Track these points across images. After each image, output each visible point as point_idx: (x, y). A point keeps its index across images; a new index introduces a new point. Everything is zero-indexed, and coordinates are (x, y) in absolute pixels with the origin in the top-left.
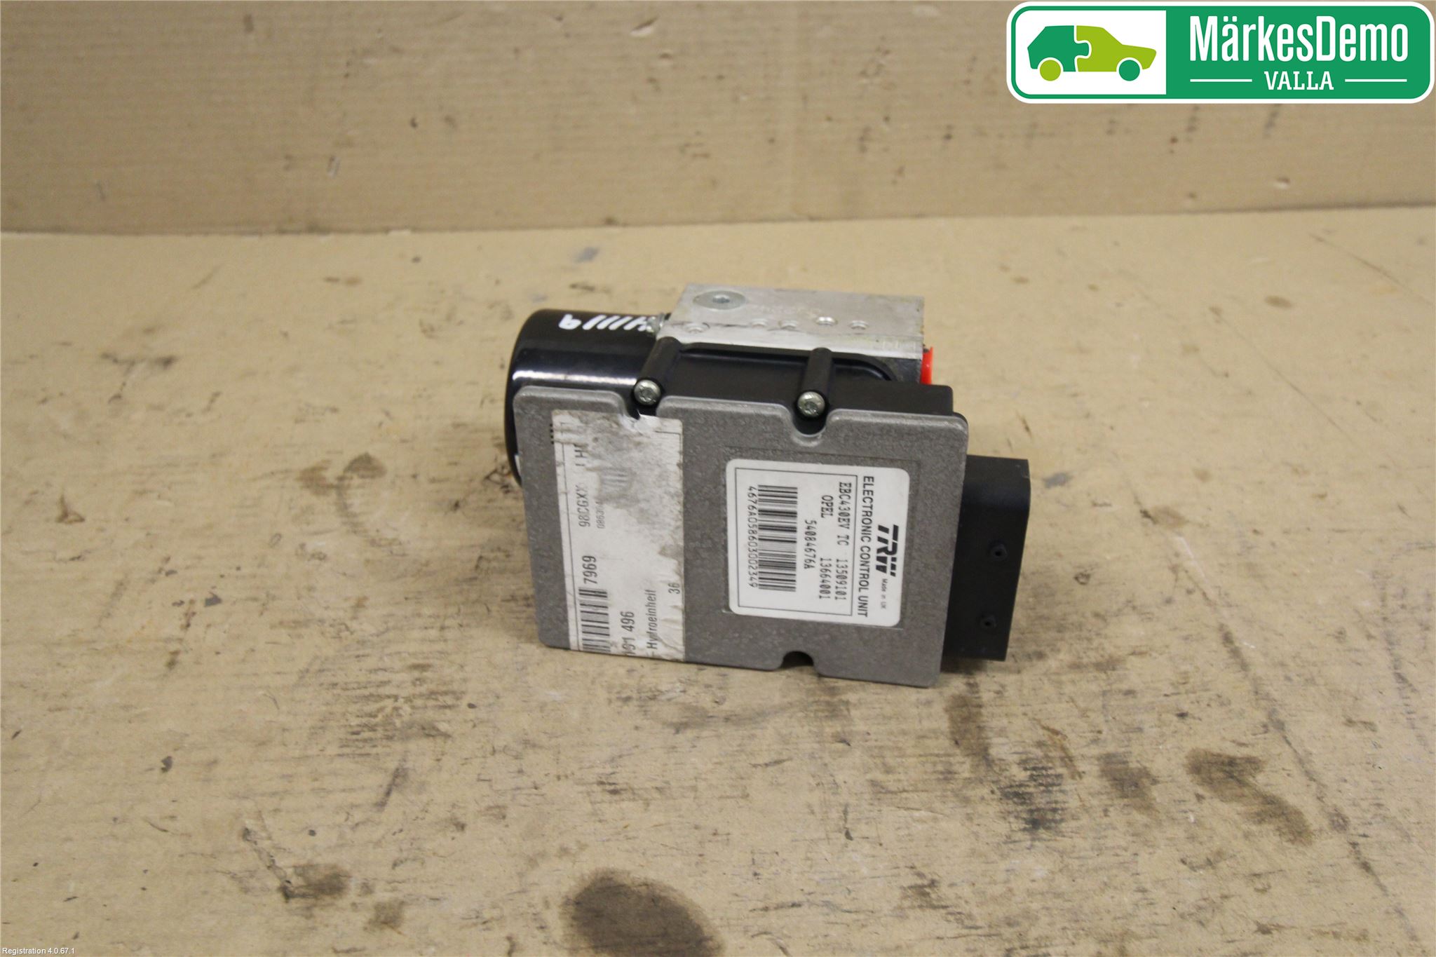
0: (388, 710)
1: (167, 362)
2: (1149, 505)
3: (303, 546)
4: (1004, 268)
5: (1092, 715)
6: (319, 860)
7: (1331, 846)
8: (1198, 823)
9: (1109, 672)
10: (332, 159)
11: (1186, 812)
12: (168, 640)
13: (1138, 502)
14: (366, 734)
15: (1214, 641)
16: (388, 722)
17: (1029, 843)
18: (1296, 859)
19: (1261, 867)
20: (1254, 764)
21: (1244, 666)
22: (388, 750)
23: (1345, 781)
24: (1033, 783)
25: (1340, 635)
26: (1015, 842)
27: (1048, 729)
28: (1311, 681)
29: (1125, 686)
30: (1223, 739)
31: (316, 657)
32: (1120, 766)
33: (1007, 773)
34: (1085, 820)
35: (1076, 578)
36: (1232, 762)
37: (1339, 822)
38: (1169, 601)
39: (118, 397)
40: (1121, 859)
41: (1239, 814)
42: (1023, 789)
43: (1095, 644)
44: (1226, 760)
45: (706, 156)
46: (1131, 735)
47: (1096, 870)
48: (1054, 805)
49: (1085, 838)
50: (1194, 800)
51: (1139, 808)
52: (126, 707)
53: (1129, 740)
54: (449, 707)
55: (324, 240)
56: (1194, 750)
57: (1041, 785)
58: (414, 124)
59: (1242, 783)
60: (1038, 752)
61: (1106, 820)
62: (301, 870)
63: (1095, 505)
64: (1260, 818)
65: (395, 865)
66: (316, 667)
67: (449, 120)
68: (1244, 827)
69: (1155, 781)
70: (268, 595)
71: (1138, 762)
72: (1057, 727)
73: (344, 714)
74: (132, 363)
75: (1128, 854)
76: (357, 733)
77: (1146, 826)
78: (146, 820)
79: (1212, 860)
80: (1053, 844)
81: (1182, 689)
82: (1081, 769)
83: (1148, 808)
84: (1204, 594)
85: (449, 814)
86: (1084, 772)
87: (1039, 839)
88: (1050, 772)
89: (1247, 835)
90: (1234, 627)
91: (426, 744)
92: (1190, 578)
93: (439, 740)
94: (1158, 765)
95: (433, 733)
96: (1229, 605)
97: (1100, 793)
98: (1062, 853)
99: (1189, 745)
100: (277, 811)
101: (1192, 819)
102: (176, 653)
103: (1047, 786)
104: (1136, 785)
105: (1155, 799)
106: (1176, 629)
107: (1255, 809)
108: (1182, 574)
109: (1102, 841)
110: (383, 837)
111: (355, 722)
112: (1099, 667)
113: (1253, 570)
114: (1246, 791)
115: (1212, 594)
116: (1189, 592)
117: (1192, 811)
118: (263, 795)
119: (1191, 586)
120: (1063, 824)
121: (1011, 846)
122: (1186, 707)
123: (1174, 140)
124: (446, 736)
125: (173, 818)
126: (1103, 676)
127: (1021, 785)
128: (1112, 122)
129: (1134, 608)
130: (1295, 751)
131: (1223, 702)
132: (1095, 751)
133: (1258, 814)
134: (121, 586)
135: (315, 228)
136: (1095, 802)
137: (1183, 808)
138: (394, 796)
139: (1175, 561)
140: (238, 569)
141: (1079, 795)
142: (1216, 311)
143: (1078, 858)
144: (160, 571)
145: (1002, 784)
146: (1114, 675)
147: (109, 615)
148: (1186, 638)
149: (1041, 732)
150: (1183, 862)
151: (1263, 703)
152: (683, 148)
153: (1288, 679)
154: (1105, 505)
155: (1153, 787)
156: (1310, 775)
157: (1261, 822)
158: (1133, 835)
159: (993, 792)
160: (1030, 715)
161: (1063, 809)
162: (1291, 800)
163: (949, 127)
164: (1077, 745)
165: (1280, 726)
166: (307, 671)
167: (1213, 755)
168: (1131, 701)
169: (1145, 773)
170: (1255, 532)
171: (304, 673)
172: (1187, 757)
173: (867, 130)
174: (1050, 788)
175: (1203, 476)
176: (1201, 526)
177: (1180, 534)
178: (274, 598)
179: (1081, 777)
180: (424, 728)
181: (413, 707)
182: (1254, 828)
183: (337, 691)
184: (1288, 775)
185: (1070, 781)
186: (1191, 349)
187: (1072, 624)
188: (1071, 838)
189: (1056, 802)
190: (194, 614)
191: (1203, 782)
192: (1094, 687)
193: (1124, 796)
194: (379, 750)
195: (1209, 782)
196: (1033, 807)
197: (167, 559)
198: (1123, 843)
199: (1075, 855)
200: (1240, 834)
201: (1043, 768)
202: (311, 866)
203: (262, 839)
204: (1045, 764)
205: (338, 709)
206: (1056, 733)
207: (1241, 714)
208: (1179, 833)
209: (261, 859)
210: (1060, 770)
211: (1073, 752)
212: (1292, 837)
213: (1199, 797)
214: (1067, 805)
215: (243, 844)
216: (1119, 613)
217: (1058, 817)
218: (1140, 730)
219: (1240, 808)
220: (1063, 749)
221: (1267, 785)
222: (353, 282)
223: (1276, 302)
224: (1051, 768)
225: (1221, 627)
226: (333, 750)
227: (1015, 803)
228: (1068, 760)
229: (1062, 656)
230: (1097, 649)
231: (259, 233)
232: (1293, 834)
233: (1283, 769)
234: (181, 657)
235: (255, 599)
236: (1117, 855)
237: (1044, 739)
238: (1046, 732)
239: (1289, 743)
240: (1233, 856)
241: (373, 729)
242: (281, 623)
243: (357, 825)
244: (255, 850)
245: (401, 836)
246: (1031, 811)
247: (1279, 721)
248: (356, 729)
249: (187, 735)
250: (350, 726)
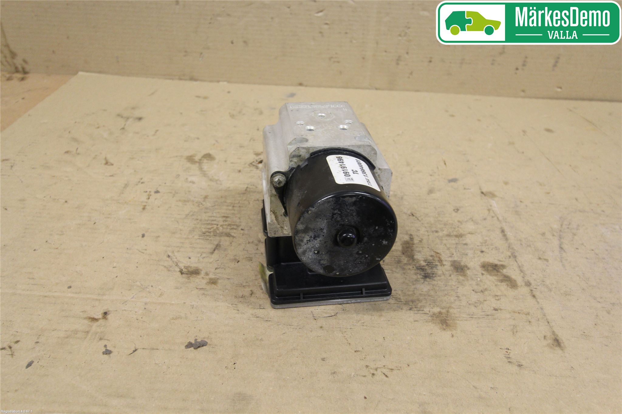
0: (215, 228)
1: (140, 119)
2: (484, 190)
3: (187, 179)
4: (447, 111)
5: (451, 249)
6: (192, 265)
7: (524, 290)
8: (481, 281)
9: (460, 238)
10: (201, 53)
11: (477, 278)
12: (142, 202)
13: (480, 189)
14: (208, 234)
15: (498, 232)
16: (214, 231)
17: (423, 282)
18: (511, 293)
19: (499, 293)
20: (503, 267)
21: (507, 239)
22: (214, 239)
23: (534, 274)
24: (427, 266)
25: (543, 234)
26: (418, 281)
27: (435, 252)
28: (529, 246)
29: (464, 242)
30: (495, 259)
31: (191, 211)
32: (457, 264)
33: (419, 263)
34: (443, 277)
35: (454, 210)
36: (496, 265)
37: (528, 284)
38: (485, 219)
39: (123, 129)
40: (453, 288)
41: (495, 279)
42: (424, 268)
43: (456, 230)
44: (494, 265)
45: (338, 62)
46: (463, 256)
47: (444, 290)
48: (433, 273)
49: (442, 282)
50: (481, 274)
51: (461, 275)
52: (130, 219)
53: (463, 257)
54: (235, 229)
55: (195, 83)
56: (484, 261)
57: (430, 267)
58: (232, 43)
59: (498, 271)
60: (431, 258)
61: (450, 278)
62: (186, 267)
63: (465, 189)
64: (502, 281)
65: (216, 269)
66: (191, 213)
67: (245, 42)
68: (496, 283)
69: (469, 269)
70: (175, 192)
71: (464, 263)
72: (439, 252)
73: (200, 228)
74: (128, 118)
75: (455, 287)
76: (205, 233)
77: (463, 280)
78: (137, 249)
79: (483, 291)
80: (431, 283)
81: (484, 244)
82: (444, 264)
83: (465, 275)
84: (498, 218)
85: (234, 258)
86: (445, 265)
87: (427, 281)
88: (433, 264)
89: (496, 285)
90: (507, 229)
91: (227, 238)
92: (494, 213)
93: (231, 238)
94: (471, 264)
95: (229, 235)
96: (506, 222)
97: (449, 271)
98: (433, 285)
99: (482, 260)
100: (178, 251)
101: (479, 279)
102: (145, 206)
103: (432, 267)
104: (462, 269)
105: (468, 273)
106: (485, 227)
107: (501, 278)
108: (491, 212)
109: (447, 283)
110: (212, 261)
111: (204, 230)
112: (456, 236)
113: (517, 213)
114: (499, 274)
115: (500, 218)
116: (493, 217)
117: (479, 278)
118: (174, 247)
119: (493, 215)
120: (435, 278)
121: (417, 282)
122: (484, 249)
123: (517, 69)
124: (234, 237)
125: (146, 250)
126: (457, 239)
127: (423, 266)
128: (494, 60)
129: (472, 220)
130: (518, 264)
131: (497, 249)
132: (450, 259)
133: (502, 280)
134: (126, 186)
135: (192, 79)
136: (447, 273)
137: (476, 276)
138: (216, 251)
139: (490, 207)
140: (165, 183)
141: (442, 271)
142: (524, 132)
143: (438, 287)
144: (139, 182)
145: (417, 266)
146: (461, 239)
147: (123, 193)
148: (488, 230)
149: (433, 253)
150: (473, 290)
151: (510, 250)
152: (330, 58)
153: (521, 244)
154: (468, 189)
155: (467, 270)
156: (522, 271)
157: (501, 282)
158: (458, 282)
159: (413, 267)
160: (430, 248)
161: (436, 274)
162: (513, 277)
163: (431, 58)
164: (444, 257)
165: (515, 257)
166: (188, 215)
167: (490, 263)
168: (465, 246)
169: (466, 266)
170: (521, 202)
171: (187, 215)
172: (481, 263)
173: (399, 57)
174: (433, 268)
175: (506, 183)
176: (502, 198)
177: (494, 200)
178: (177, 193)
179: (444, 266)
180: (226, 234)
181: (223, 228)
182: (499, 283)
183: (198, 221)
184: (514, 270)
185: (440, 267)
186: (511, 143)
187: (450, 223)
188: (437, 281)
189: (434, 272)
190: (151, 195)
191: (485, 270)
192: (454, 242)
193: (457, 272)
194: (212, 238)
195: (487, 270)
196: (426, 273)
197: (142, 179)
198: (454, 284)
199: (437, 286)
200: (494, 285)
201: (431, 262)
202: (189, 267)
203: (174, 258)
204: (432, 261)
205: (198, 226)
206: (438, 253)
207: (502, 253)
208: (474, 283)
209: (173, 263)
210: (437, 263)
211: (443, 258)
212: (511, 287)
213: (483, 274)
214: (437, 273)
215: (168, 259)
216: (466, 222)
217: (434, 276)
218: (467, 255)
219: (495, 278)
220: (439, 258)
221: (506, 272)
222: (205, 98)
223: (548, 130)
224: (434, 263)
225: (501, 228)
226: (196, 237)
227: (420, 271)
228: (440, 261)
229: (444, 232)
230: (457, 231)
231: (173, 79)
232: (512, 286)
233: (513, 269)
234: (147, 207)
235: (171, 193)
236: (452, 287)
237: (433, 255)
238: (434, 253)
239: (517, 262)
240: (490, 290)
241: (210, 232)
242: (180, 200)
243: (204, 257)
244: (172, 261)
245: (218, 262)
246: (425, 274)
247: (515, 255)
248: (204, 232)
249: (149, 229)
250: (202, 231)
